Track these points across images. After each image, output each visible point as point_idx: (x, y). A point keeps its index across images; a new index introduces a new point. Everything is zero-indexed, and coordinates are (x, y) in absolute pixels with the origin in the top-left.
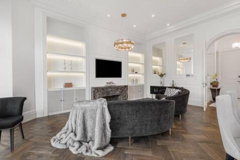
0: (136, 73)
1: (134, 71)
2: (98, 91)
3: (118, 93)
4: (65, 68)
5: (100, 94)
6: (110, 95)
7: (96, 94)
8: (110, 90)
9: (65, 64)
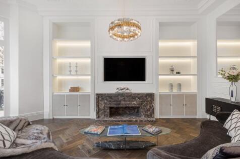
0: (179, 73)
1: (172, 70)
2: (103, 99)
3: (135, 103)
4: (70, 71)
5: (105, 103)
6: (121, 105)
7: (100, 102)
8: (120, 98)
9: (70, 67)
